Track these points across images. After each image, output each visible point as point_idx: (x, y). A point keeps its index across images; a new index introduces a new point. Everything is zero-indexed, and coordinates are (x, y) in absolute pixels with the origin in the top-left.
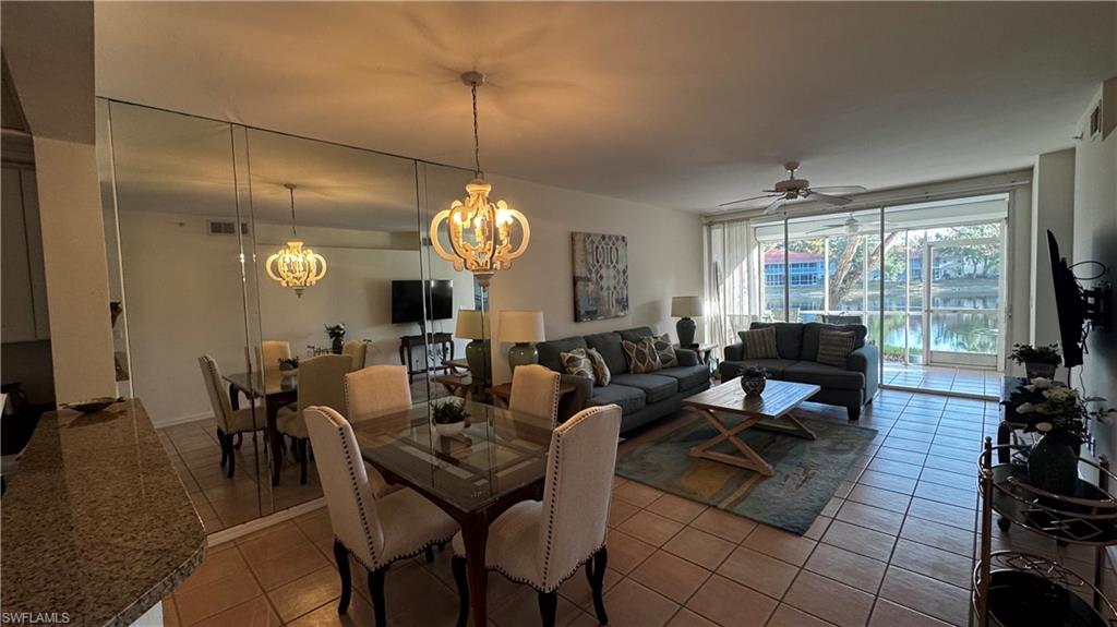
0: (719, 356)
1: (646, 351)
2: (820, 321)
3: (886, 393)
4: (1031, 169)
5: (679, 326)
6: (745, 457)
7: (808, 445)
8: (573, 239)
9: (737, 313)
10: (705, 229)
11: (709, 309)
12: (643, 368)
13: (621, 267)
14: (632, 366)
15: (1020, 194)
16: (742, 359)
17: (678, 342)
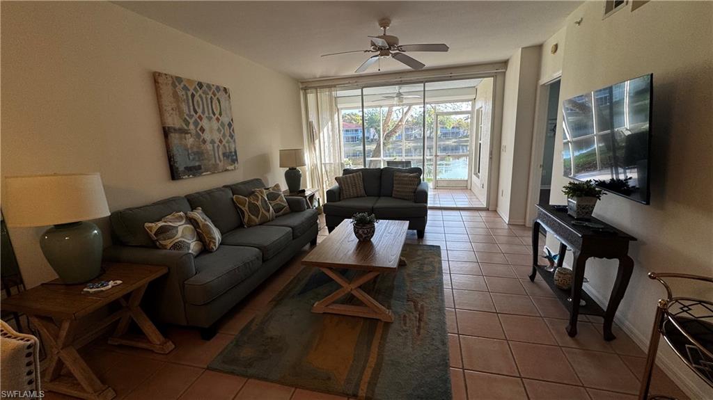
1: (259, 203)
5: (287, 175)
8: (156, 82)
9: (327, 162)
10: (302, 93)
11: (309, 159)
12: (257, 220)
13: (225, 120)
14: (246, 220)
16: (340, 200)
17: (287, 188)
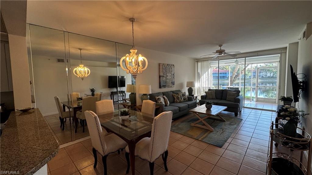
0: (199, 98)
1: (179, 97)
2: (228, 89)
3: (245, 109)
4: (286, 48)
5: (189, 90)
6: (206, 126)
7: (224, 123)
8: (159, 65)
9: (205, 86)
10: (196, 63)
11: (197, 85)
12: (178, 101)
13: (173, 73)
14: (175, 100)
15: (283, 54)
16: (206, 99)
17: (188, 94)
